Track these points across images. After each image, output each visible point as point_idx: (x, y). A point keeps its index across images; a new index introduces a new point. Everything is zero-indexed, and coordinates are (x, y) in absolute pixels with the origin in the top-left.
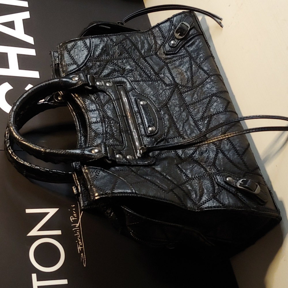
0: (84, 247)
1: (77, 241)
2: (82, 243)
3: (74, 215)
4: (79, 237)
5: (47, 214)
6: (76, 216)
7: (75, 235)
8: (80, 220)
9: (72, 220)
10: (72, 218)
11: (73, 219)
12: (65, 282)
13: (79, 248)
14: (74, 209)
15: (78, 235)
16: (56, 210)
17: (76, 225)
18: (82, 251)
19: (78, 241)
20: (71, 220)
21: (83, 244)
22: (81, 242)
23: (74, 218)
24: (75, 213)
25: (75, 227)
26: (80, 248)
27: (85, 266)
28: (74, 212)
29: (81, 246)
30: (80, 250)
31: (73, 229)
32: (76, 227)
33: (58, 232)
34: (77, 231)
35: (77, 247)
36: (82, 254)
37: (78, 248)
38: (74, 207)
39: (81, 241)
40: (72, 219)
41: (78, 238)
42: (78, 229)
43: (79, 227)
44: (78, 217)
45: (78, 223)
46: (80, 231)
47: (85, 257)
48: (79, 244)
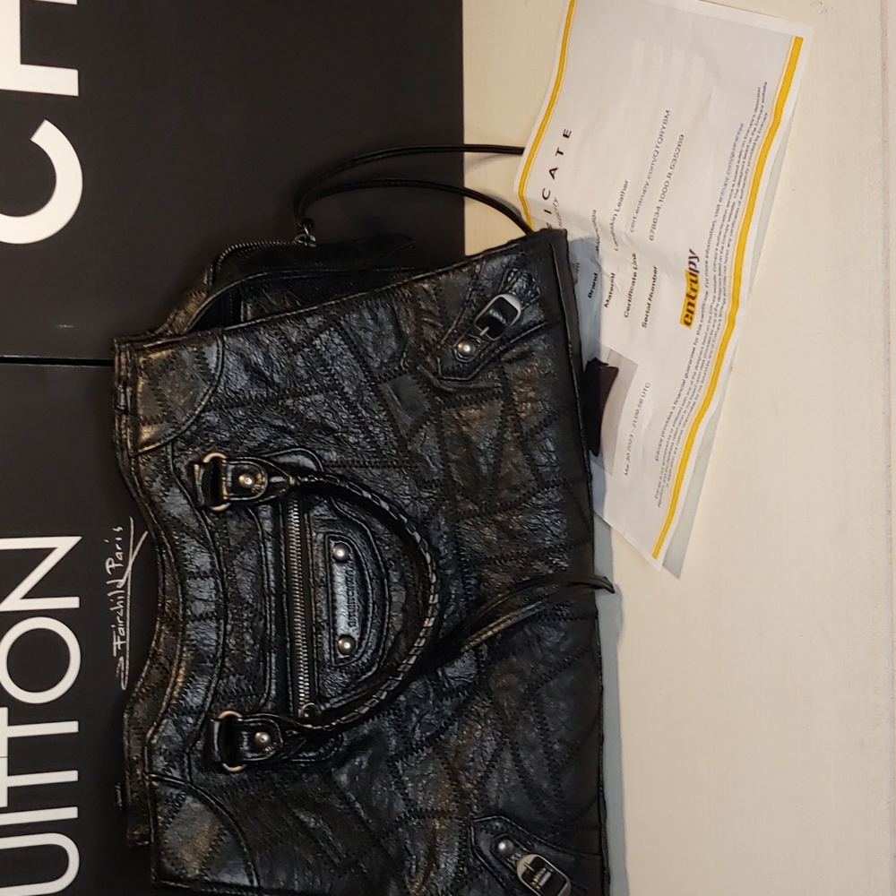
0: (128, 639)
1: (113, 626)
2: (125, 630)
3: (117, 554)
4: (121, 615)
5: (47, 552)
6: (121, 559)
7: (112, 609)
8: (129, 568)
9: (110, 569)
10: (110, 563)
11: (114, 565)
12: (71, 727)
13: (117, 643)
14: (119, 539)
15: (119, 610)
16: (74, 540)
17: (117, 583)
18: (122, 652)
19: (117, 623)
20: (106, 570)
21: (128, 633)
22: (123, 629)
23: (115, 563)
24: (119, 548)
25: (114, 587)
26: (119, 643)
27: (124, 688)
28: (117, 546)
29: (123, 638)
30: (119, 648)
31: (110, 594)
32: (118, 587)
33: (72, 602)
34: (120, 598)
35: (112, 641)
36: (121, 659)
37: (115, 643)
38: (118, 534)
39: (125, 627)
40: (111, 566)
41: (118, 618)
42: (120, 594)
43: (125, 587)
44: (125, 562)
45: (121, 578)
46: (125, 600)
47: (127, 667)
48: (117, 634)
